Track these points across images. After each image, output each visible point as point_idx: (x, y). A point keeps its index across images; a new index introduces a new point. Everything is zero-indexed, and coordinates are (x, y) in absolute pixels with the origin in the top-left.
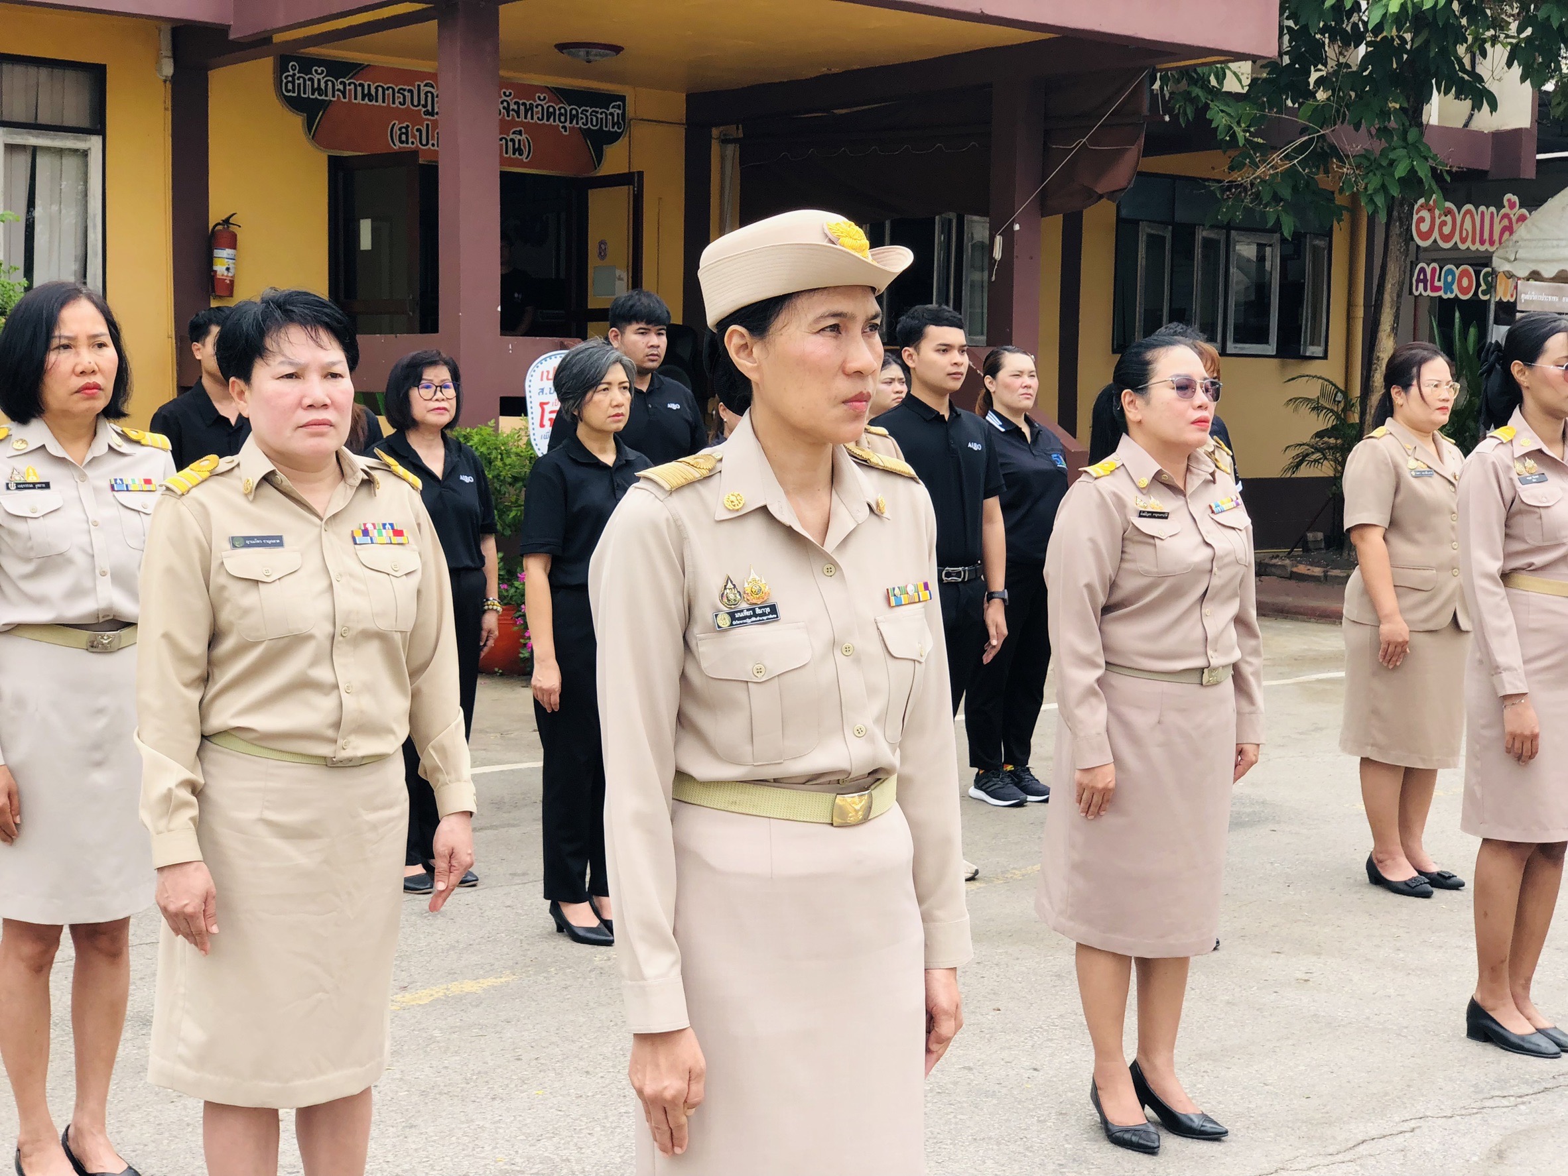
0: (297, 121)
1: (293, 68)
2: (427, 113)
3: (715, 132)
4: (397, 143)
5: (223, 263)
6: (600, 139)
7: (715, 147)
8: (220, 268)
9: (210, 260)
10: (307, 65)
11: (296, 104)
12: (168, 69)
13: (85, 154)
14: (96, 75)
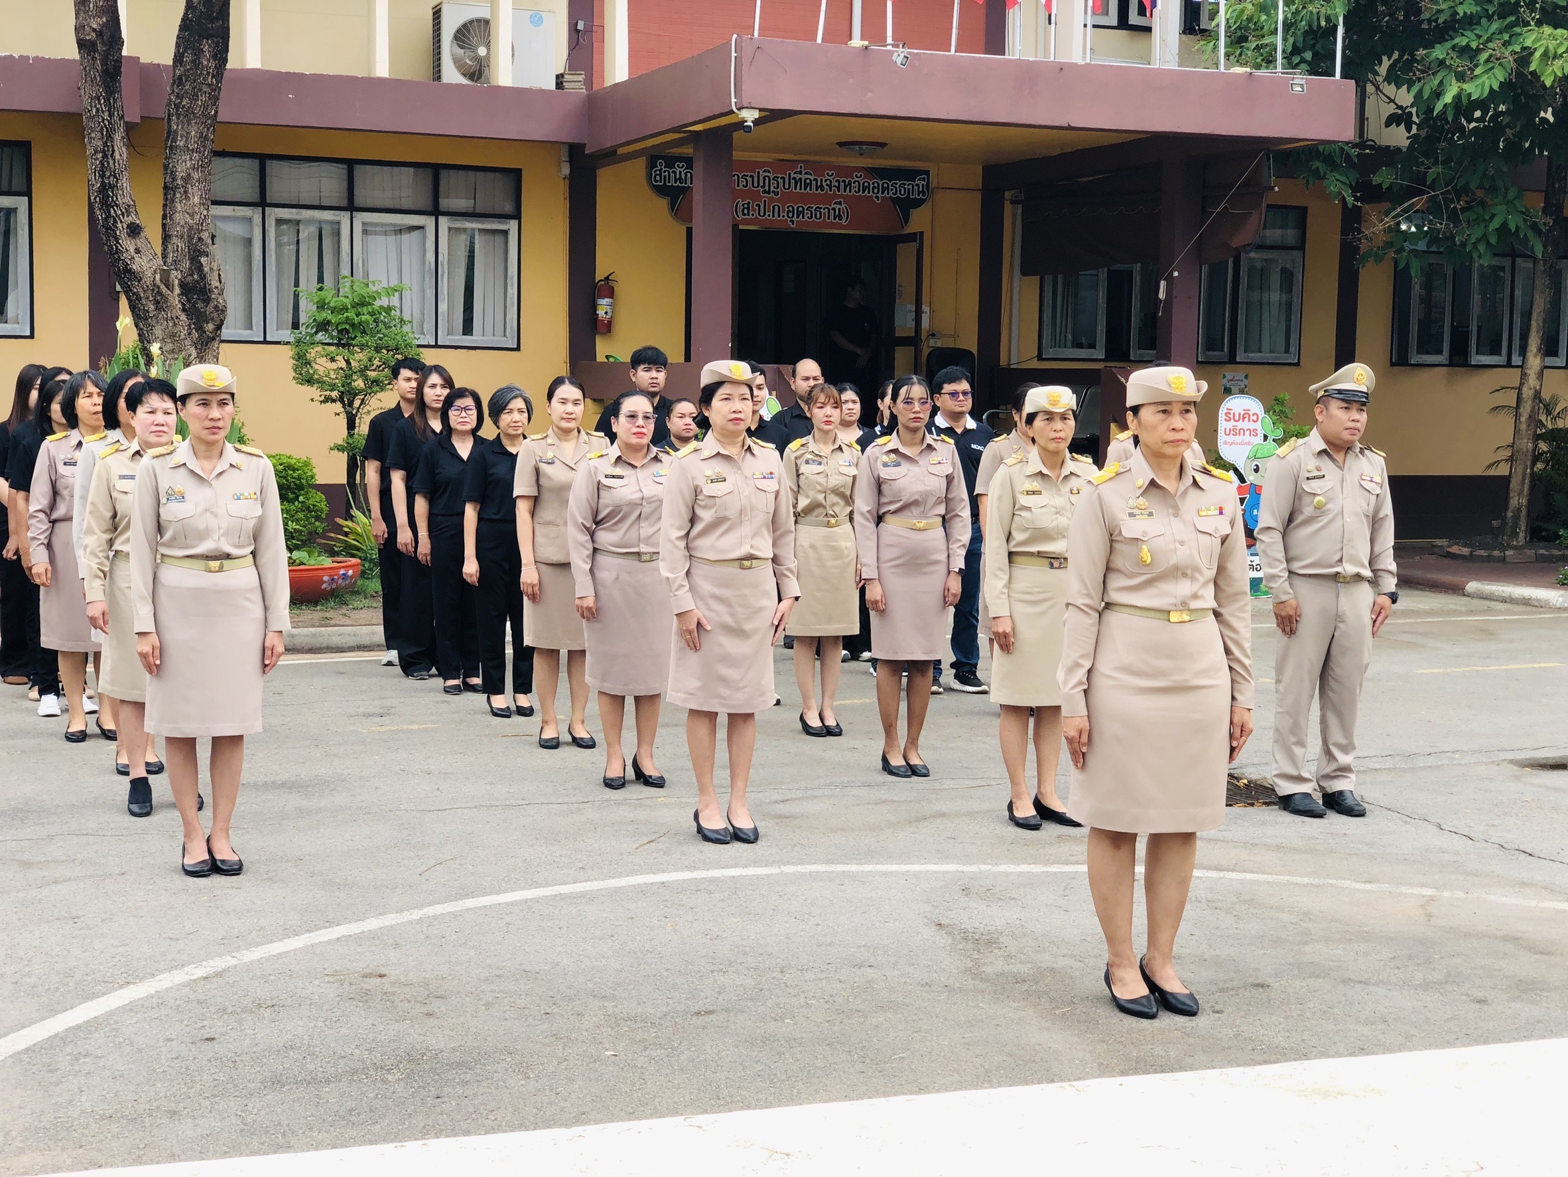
0: (663, 203)
1: (661, 165)
2: (765, 192)
3: (1007, 195)
4: (740, 214)
5: (603, 307)
6: (907, 205)
7: (1007, 205)
8: (601, 313)
9: (594, 307)
10: (671, 161)
11: (662, 191)
12: (566, 170)
13: (505, 233)
14: (515, 175)
